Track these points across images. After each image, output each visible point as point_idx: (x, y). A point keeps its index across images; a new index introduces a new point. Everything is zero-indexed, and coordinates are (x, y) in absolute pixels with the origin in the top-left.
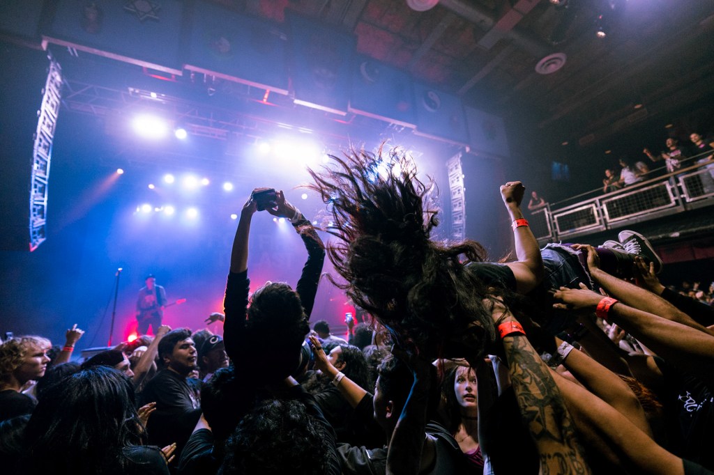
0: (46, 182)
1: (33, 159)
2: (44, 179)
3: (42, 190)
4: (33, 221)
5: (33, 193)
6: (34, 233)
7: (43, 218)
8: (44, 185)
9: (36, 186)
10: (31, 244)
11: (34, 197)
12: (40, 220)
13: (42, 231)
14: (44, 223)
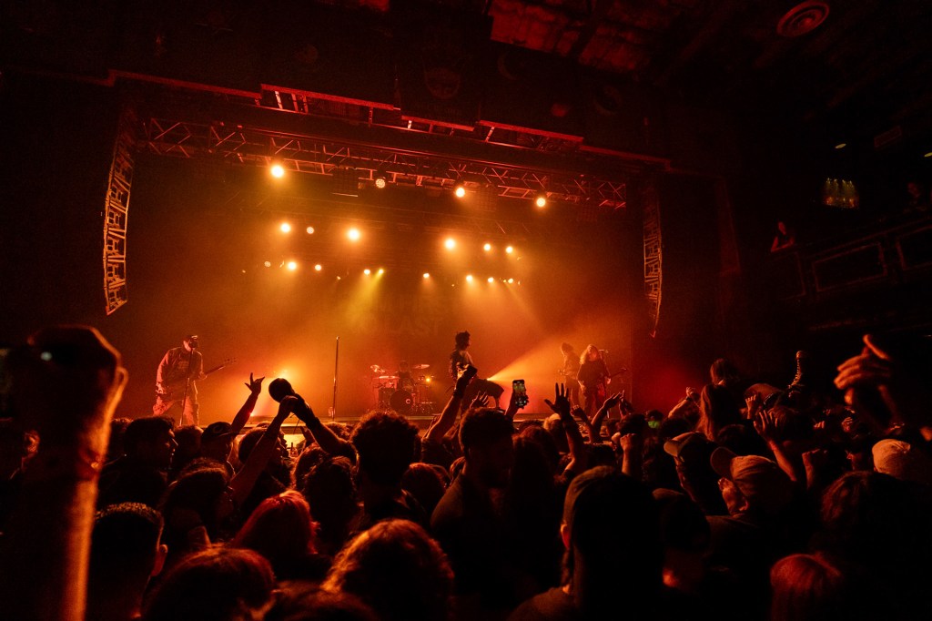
0: (124, 238)
1: (104, 212)
2: (122, 234)
3: (120, 247)
4: (109, 282)
5: (106, 250)
6: (112, 295)
7: (122, 278)
8: (123, 240)
9: (110, 242)
10: (108, 308)
11: (108, 255)
12: (118, 280)
13: (122, 293)
14: (124, 284)
